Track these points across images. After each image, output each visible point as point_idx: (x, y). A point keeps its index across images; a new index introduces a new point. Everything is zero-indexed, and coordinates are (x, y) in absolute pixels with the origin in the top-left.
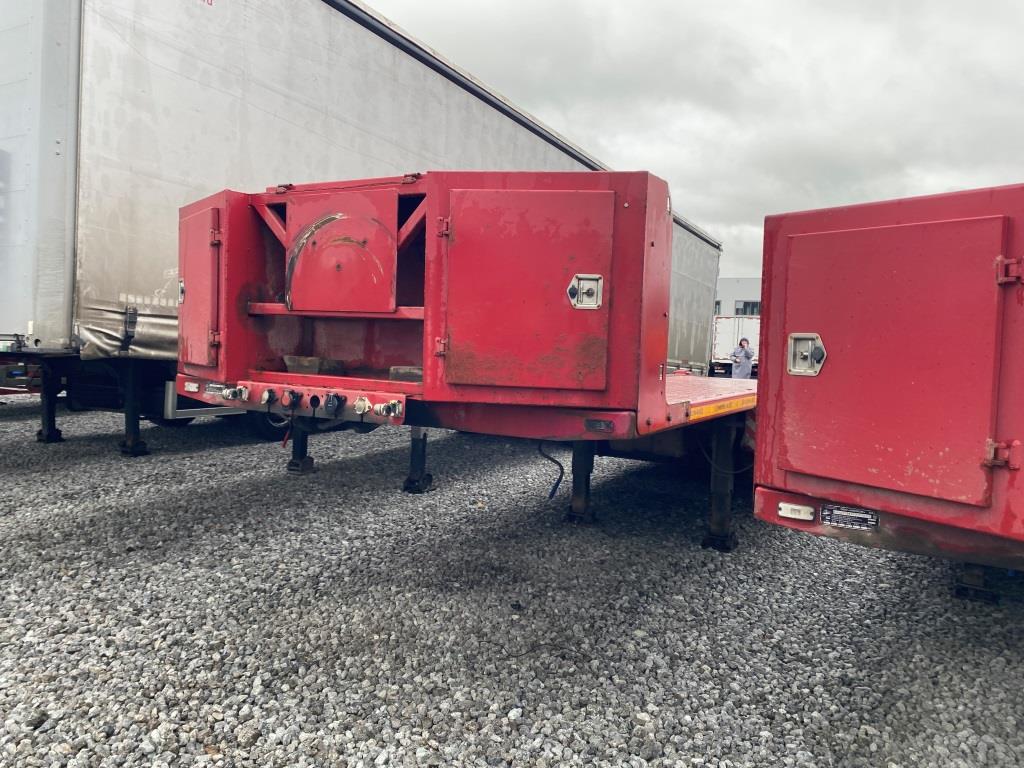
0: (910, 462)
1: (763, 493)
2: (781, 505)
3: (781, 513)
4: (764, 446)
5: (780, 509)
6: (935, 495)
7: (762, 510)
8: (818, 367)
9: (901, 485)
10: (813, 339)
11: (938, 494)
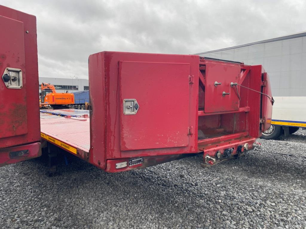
0: (169, 138)
1: (110, 162)
2: (117, 164)
3: (117, 168)
4: (110, 143)
5: (117, 166)
6: (176, 146)
7: (110, 169)
8: (136, 111)
9: (166, 146)
10: (133, 101)
11: (177, 146)
